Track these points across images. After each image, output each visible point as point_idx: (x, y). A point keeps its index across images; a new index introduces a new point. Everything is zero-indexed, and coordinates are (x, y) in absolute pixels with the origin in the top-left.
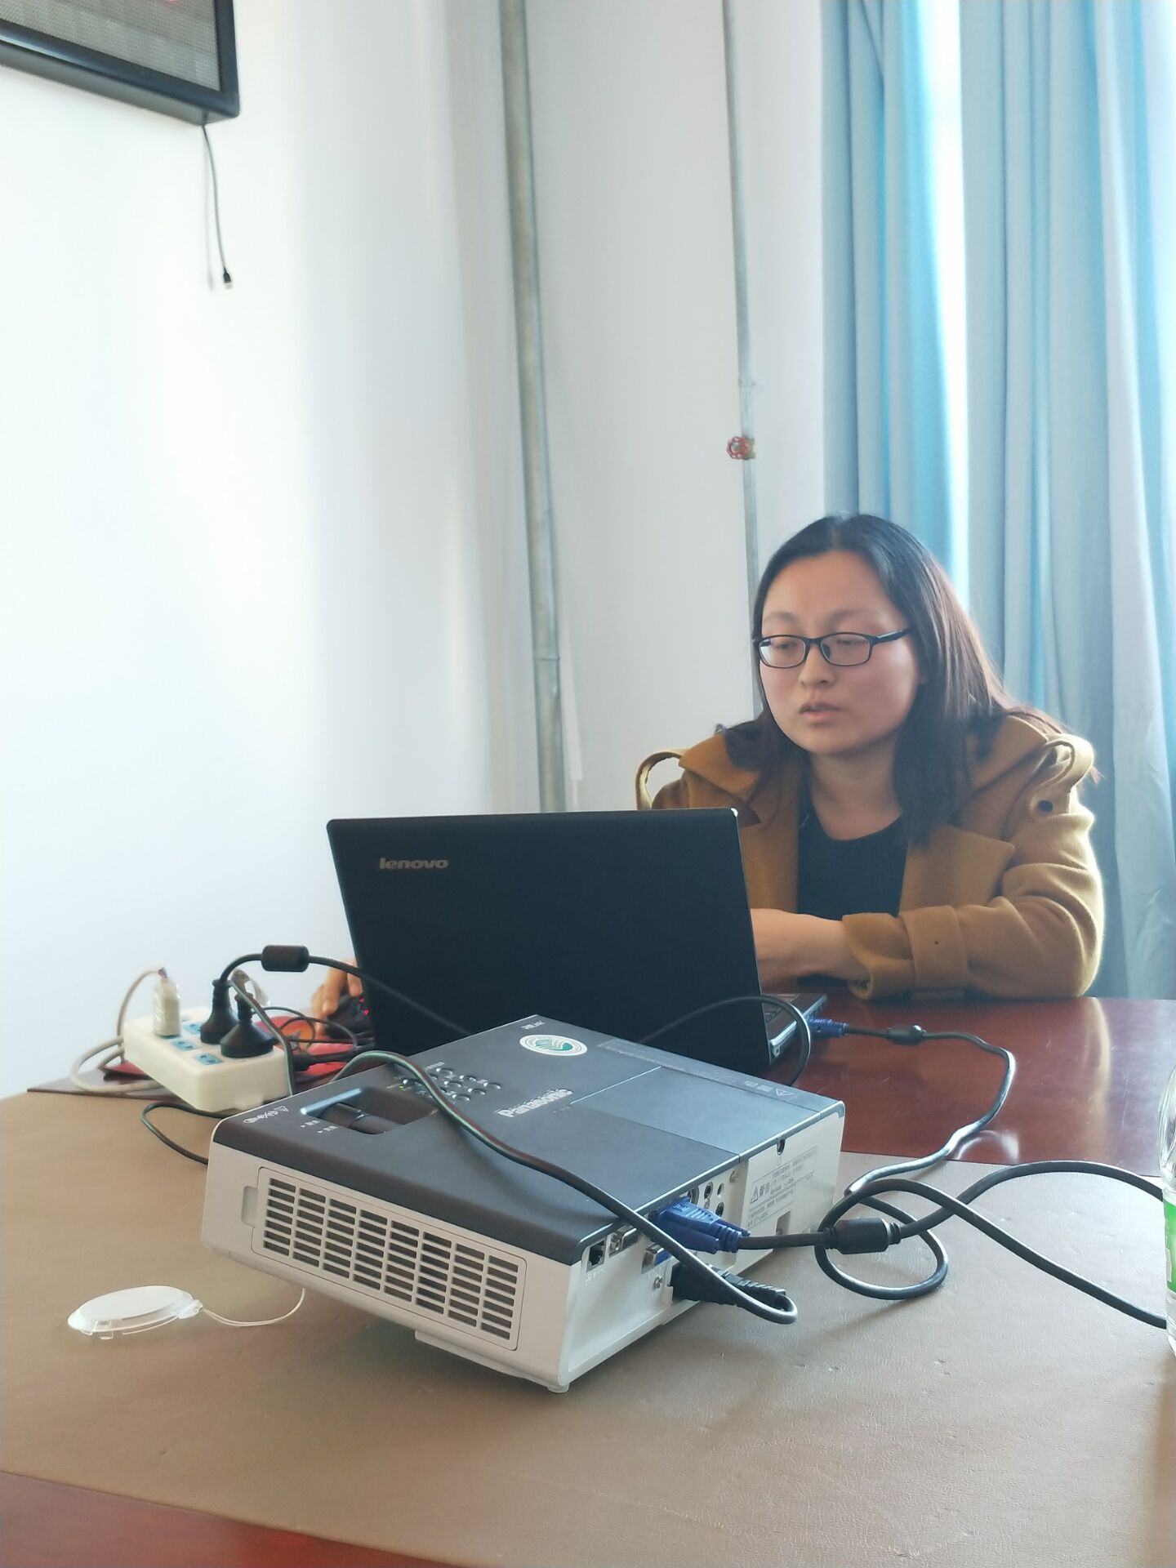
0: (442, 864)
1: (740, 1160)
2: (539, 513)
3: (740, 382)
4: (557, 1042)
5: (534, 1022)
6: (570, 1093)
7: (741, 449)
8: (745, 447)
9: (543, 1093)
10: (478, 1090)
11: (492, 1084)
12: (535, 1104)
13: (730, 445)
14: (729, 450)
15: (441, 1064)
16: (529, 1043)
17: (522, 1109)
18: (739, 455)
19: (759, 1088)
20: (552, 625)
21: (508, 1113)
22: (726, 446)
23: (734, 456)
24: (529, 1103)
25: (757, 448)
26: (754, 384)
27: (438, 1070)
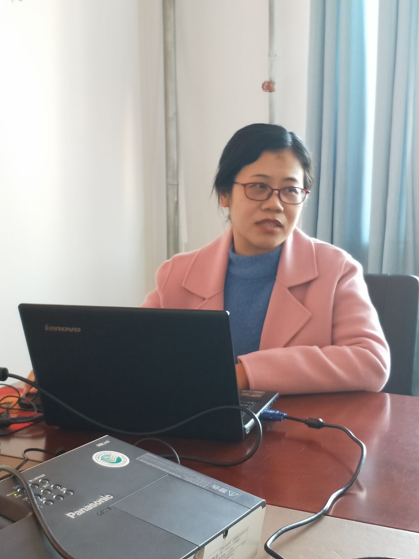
0: (77, 330)
1: (199, 549)
2: (171, 114)
3: (269, 54)
4: (114, 456)
5: (105, 440)
6: (112, 497)
7: (268, 87)
8: (270, 86)
9: (96, 498)
10: (60, 495)
11: (68, 491)
12: (90, 507)
13: (263, 85)
14: (263, 87)
15: (43, 475)
16: (98, 458)
17: (80, 512)
18: (267, 90)
19: (220, 490)
20: (175, 168)
21: (71, 515)
22: (261, 85)
23: (265, 91)
24: (86, 507)
25: (276, 87)
26: (276, 56)
27: (40, 481)
